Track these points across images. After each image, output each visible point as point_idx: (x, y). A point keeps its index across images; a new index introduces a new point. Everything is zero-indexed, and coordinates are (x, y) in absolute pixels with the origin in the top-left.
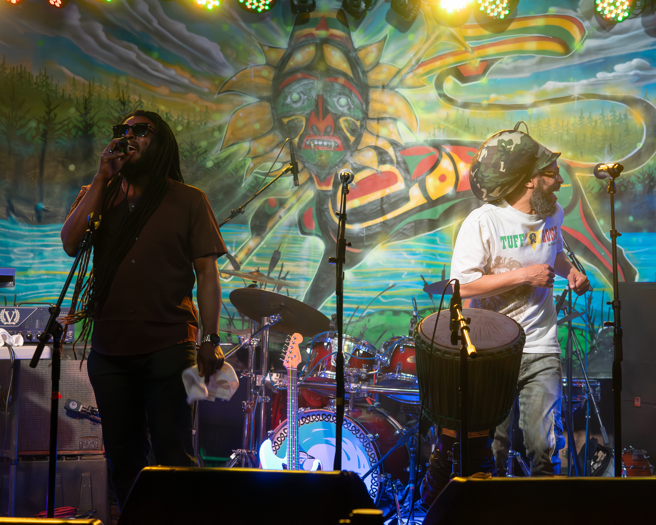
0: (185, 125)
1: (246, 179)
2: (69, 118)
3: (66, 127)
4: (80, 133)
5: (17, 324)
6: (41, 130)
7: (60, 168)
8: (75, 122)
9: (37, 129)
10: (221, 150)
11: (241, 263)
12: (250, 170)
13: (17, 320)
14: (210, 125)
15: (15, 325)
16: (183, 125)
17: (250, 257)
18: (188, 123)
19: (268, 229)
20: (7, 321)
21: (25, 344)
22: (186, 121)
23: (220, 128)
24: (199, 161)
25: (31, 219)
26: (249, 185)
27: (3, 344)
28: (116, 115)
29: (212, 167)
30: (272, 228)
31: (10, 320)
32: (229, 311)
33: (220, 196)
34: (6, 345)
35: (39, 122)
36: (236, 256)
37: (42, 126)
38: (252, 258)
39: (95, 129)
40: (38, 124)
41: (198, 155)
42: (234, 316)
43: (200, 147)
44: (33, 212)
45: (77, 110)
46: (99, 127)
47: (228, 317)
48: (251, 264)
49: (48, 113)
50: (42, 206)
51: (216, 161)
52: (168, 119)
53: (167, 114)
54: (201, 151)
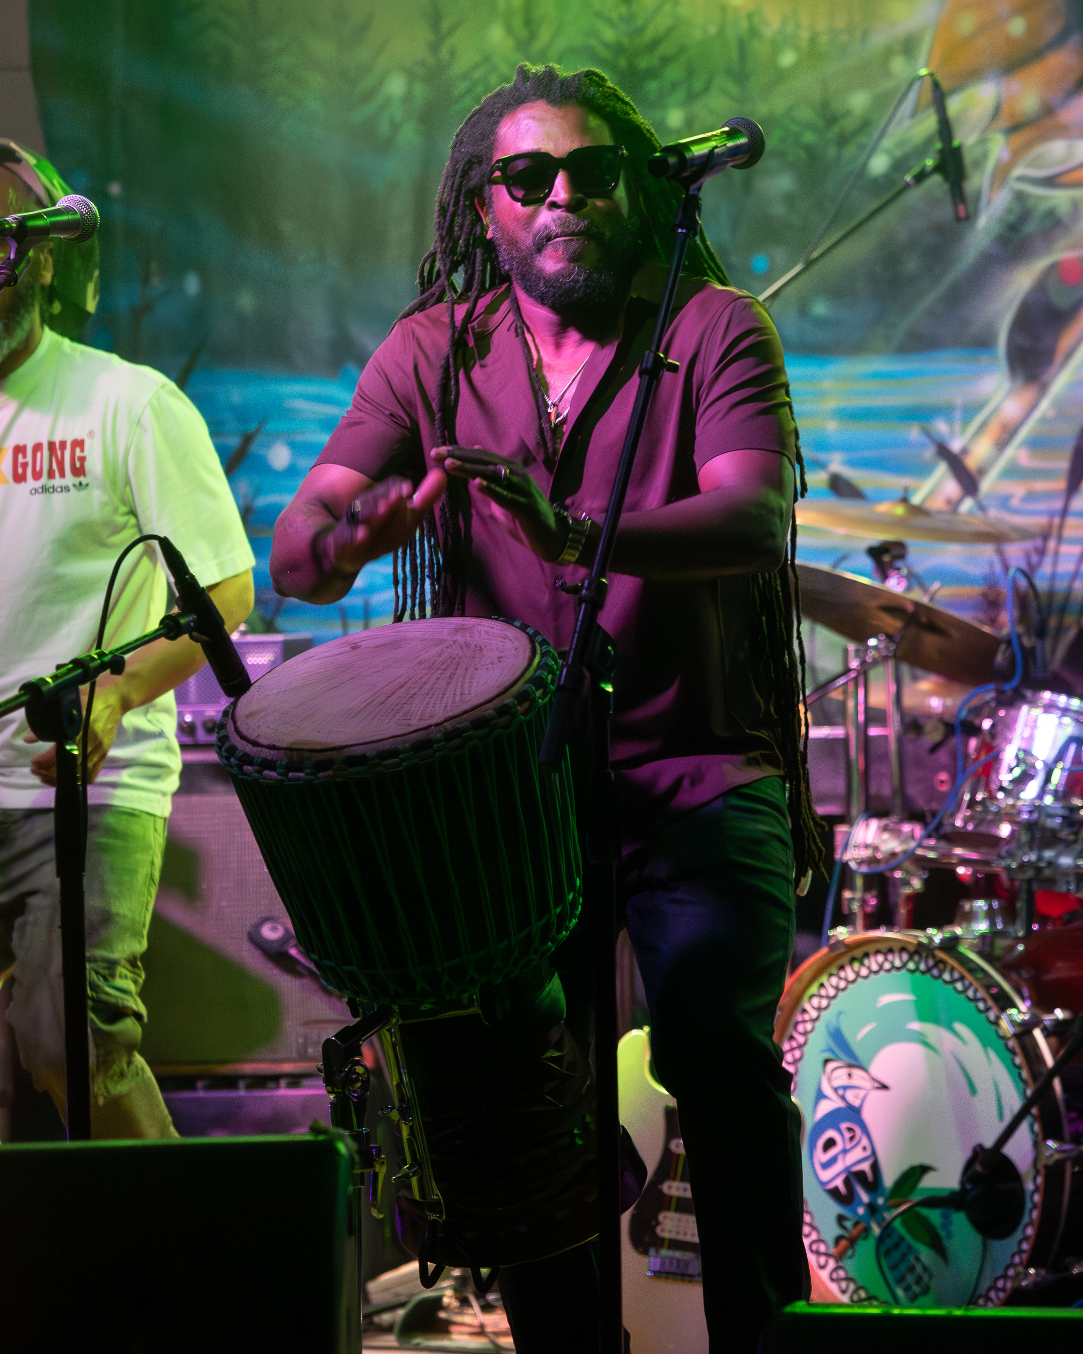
0: (804, 44)
1: (989, 202)
2: (487, 58)
6: (418, 102)
9: (408, 98)
10: (913, 116)
11: (982, 471)
12: (1001, 174)
14: (879, 39)
16: (796, 48)
17: (1010, 452)
18: (813, 40)
19: (1058, 358)
22: (805, 34)
23: (909, 47)
24: (846, 158)
26: (1001, 221)
28: (609, 35)
30: (1069, 355)
33: (911, 265)
35: (411, 76)
36: (965, 451)
38: (1015, 452)
40: (410, 84)
41: (843, 140)
43: (847, 113)
45: (509, 29)
48: (1013, 472)
51: (898, 153)
52: (754, 32)
53: (750, 17)
54: (848, 124)
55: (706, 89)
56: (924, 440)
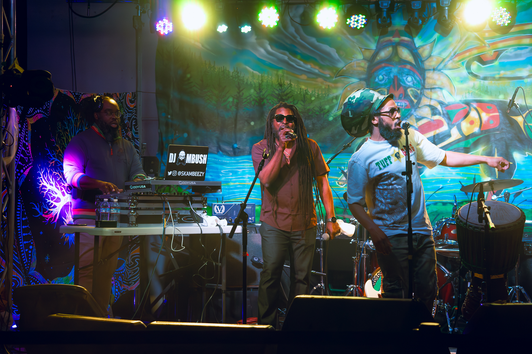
0: (316, 96)
2: (250, 95)
3: (249, 100)
4: (257, 104)
5: (223, 213)
6: (235, 103)
7: (246, 124)
8: (254, 97)
9: (233, 102)
10: (337, 111)
13: (223, 211)
14: (331, 96)
15: (222, 214)
16: (315, 97)
18: (318, 95)
20: (218, 212)
21: (228, 224)
22: (317, 94)
23: (337, 98)
24: (325, 117)
25: (230, 154)
27: (216, 225)
28: (277, 92)
29: (332, 121)
31: (219, 211)
32: (344, 204)
33: (337, 137)
34: (217, 225)
35: (234, 98)
37: (235, 100)
39: (265, 101)
40: (233, 100)
41: (324, 114)
42: (347, 207)
43: (325, 109)
44: (231, 149)
45: (255, 90)
46: (267, 100)
47: (343, 208)
49: (239, 93)
50: (236, 146)
51: (335, 117)
52: (307, 93)
53: (306, 90)
54: (326, 111)
55: (297, 103)
56: (340, 170)
